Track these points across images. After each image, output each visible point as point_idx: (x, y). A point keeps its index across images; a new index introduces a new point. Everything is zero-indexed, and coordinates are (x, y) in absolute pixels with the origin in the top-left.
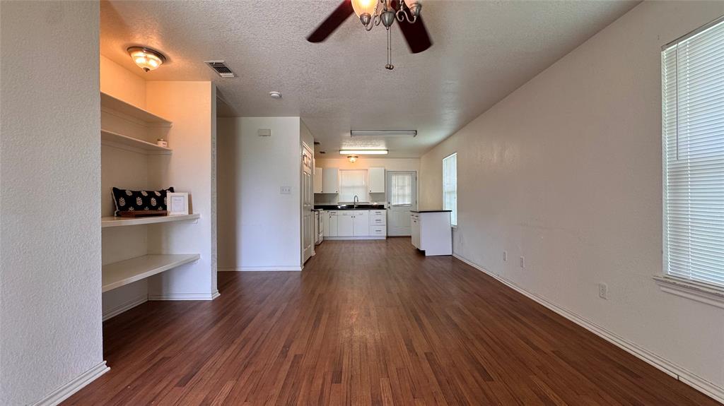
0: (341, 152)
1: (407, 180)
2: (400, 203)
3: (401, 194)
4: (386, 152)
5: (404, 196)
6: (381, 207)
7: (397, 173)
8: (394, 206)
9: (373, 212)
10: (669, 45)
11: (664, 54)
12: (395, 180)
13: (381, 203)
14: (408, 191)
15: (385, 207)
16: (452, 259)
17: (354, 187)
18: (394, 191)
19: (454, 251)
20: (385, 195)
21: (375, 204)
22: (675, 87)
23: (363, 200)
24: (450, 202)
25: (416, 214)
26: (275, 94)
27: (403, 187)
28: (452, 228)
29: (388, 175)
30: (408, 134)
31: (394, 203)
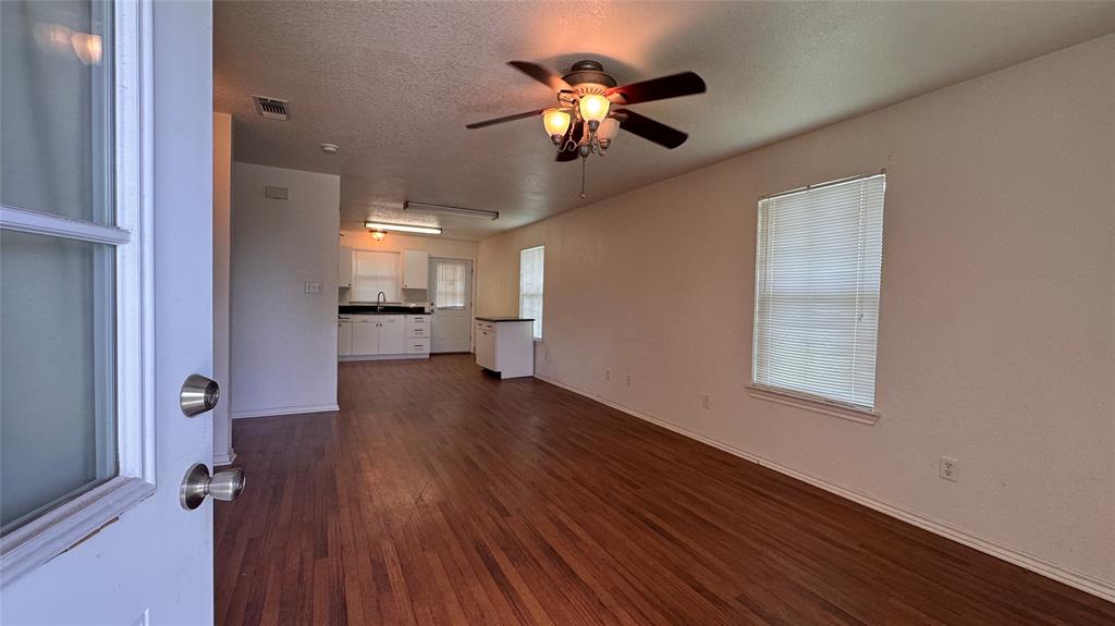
0: (369, 225)
1: (460, 271)
2: (449, 305)
3: (450, 291)
4: (439, 232)
5: (454, 295)
6: (420, 311)
7: (444, 260)
8: (439, 309)
9: (411, 317)
10: (763, 197)
11: (760, 203)
12: (443, 271)
13: (421, 305)
14: (460, 287)
15: (426, 311)
16: (533, 381)
17: (376, 278)
18: (441, 286)
19: (537, 371)
20: (425, 293)
21: (413, 305)
22: (766, 233)
23: (391, 298)
24: (532, 309)
25: (485, 324)
26: (331, 147)
27: (453, 282)
28: (535, 342)
29: (433, 262)
30: (487, 215)
31: (438, 306)
